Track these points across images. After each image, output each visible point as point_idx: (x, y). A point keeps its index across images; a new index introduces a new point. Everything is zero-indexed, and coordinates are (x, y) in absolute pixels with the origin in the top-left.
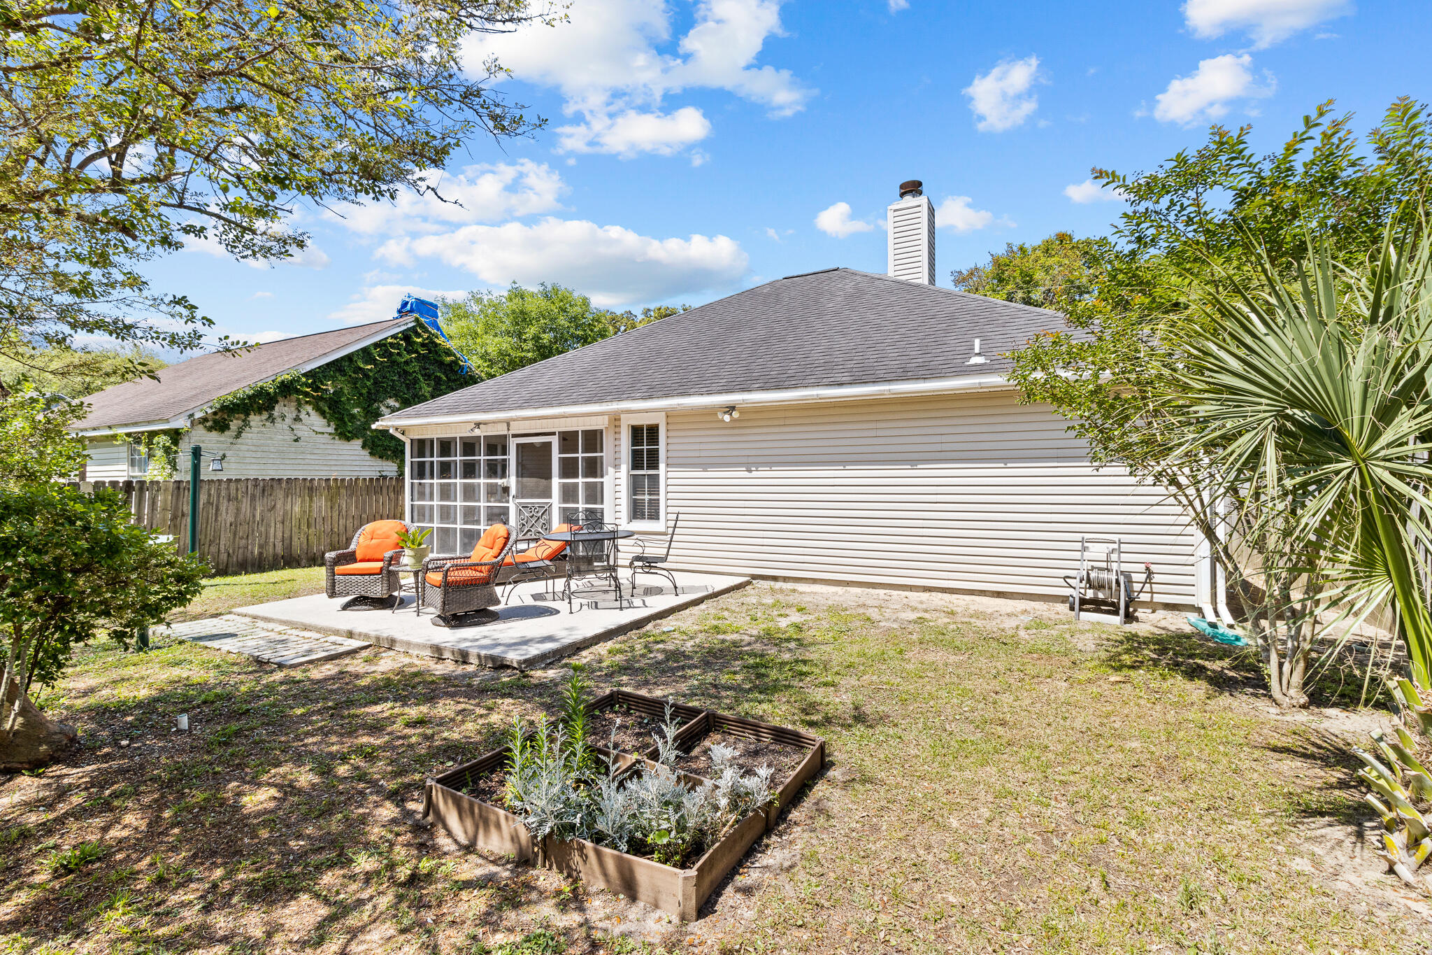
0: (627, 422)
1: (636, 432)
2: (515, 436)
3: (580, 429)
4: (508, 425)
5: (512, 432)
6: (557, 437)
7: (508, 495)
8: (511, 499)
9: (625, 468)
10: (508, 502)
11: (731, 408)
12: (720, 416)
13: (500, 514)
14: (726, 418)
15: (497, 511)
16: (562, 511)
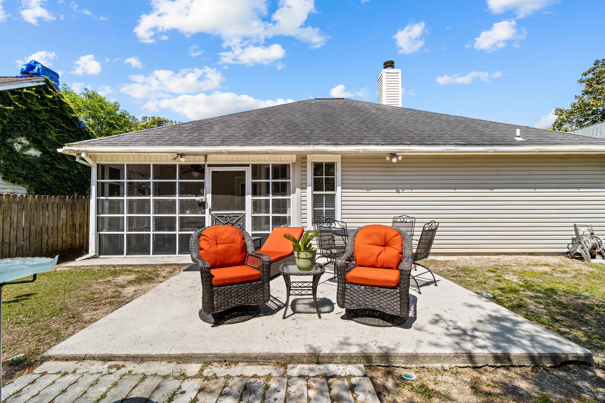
0: (311, 159)
2: (209, 166)
3: (271, 163)
4: (206, 156)
5: (208, 163)
6: (250, 168)
7: (204, 209)
8: (207, 211)
9: (309, 189)
10: (204, 213)
11: (393, 155)
12: (388, 159)
13: (196, 223)
14: (394, 160)
15: (193, 220)
16: (254, 219)
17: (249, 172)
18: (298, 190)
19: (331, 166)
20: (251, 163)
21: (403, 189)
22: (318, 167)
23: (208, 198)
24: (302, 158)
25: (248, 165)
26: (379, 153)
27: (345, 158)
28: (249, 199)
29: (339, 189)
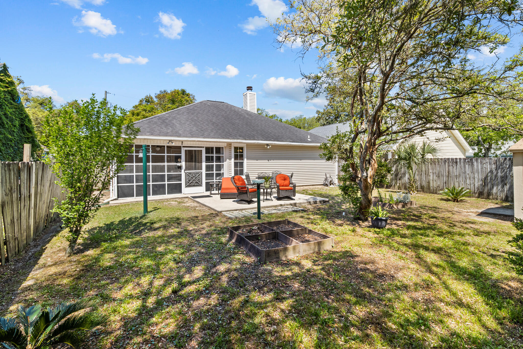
0: (233, 146)
3: (214, 146)
4: (182, 142)
5: (183, 145)
6: (204, 149)
7: (181, 169)
8: (183, 171)
9: (233, 159)
10: (181, 172)
11: (268, 145)
12: (266, 146)
13: (177, 177)
14: (268, 147)
15: (175, 176)
16: (207, 174)
17: (204, 151)
18: (228, 160)
19: (242, 148)
20: (205, 146)
21: (270, 159)
22: (236, 149)
23: (183, 164)
24: (230, 145)
25: (204, 147)
26: (262, 144)
27: (248, 145)
28: (204, 164)
29: (245, 159)
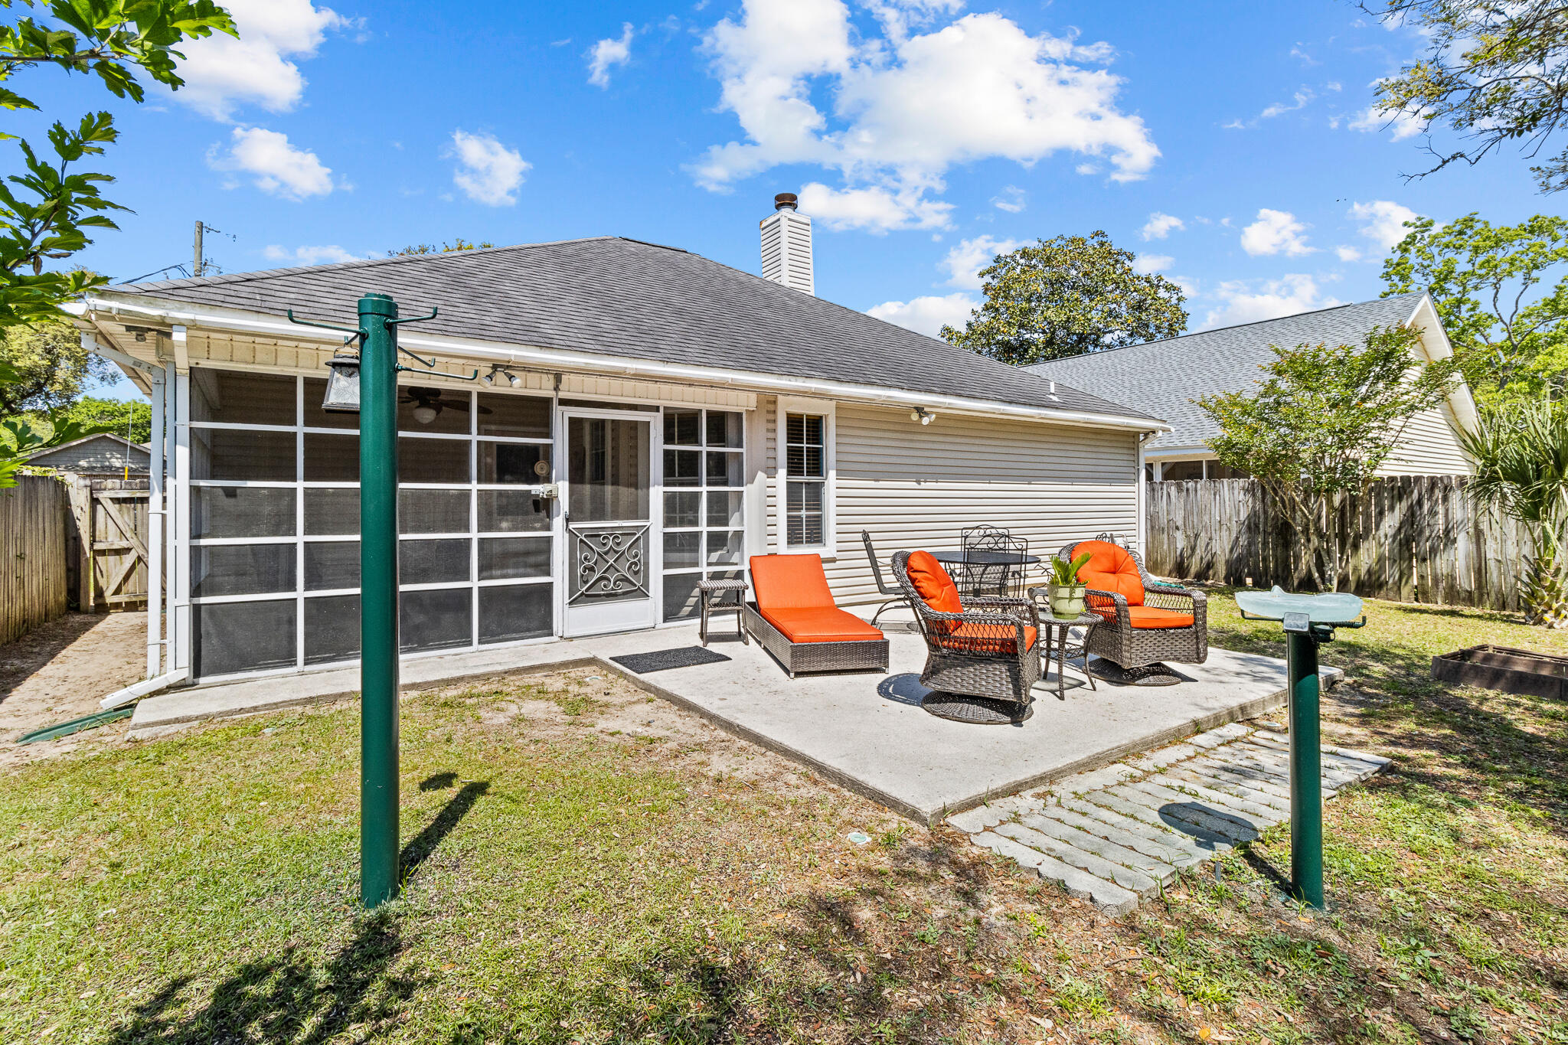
0: (788, 406)
1: (794, 423)
2: (564, 402)
3: (705, 407)
4: (558, 378)
5: (562, 395)
6: (660, 415)
7: (549, 515)
8: (558, 522)
9: (782, 473)
10: (548, 528)
11: (920, 410)
12: (915, 417)
13: (527, 553)
14: (925, 421)
15: (521, 547)
16: (669, 539)
17: (657, 424)
18: (761, 475)
19: (816, 424)
20: (662, 403)
21: (925, 475)
23: (561, 489)
24: (769, 401)
25: (657, 409)
26: (899, 404)
27: (846, 410)
28: (657, 494)
29: (832, 474)
